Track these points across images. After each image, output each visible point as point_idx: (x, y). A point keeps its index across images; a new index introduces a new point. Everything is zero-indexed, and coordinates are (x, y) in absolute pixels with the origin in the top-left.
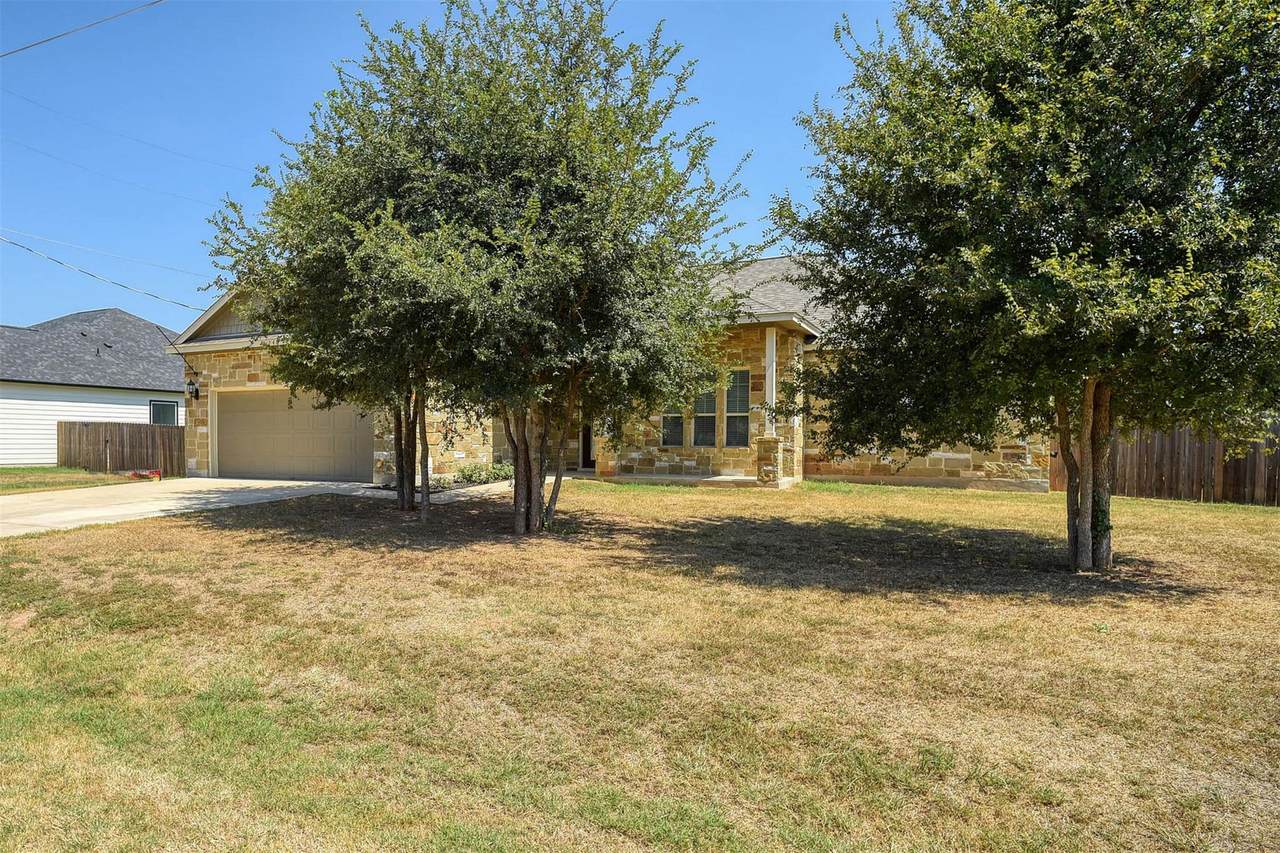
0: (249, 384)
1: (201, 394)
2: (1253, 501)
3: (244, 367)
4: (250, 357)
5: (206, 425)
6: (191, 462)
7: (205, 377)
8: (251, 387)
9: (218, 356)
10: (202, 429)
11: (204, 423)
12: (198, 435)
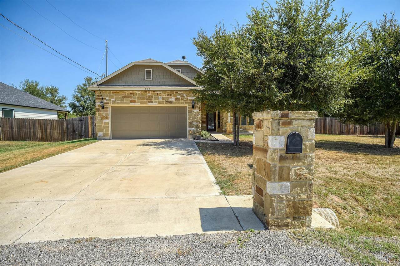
0: (131, 104)
1: (105, 107)
2: (327, 134)
3: (129, 97)
4: (131, 94)
5: (108, 119)
6: (100, 134)
7: (107, 100)
8: (132, 105)
9: (115, 92)
10: (105, 121)
11: (107, 118)
12: (104, 123)
